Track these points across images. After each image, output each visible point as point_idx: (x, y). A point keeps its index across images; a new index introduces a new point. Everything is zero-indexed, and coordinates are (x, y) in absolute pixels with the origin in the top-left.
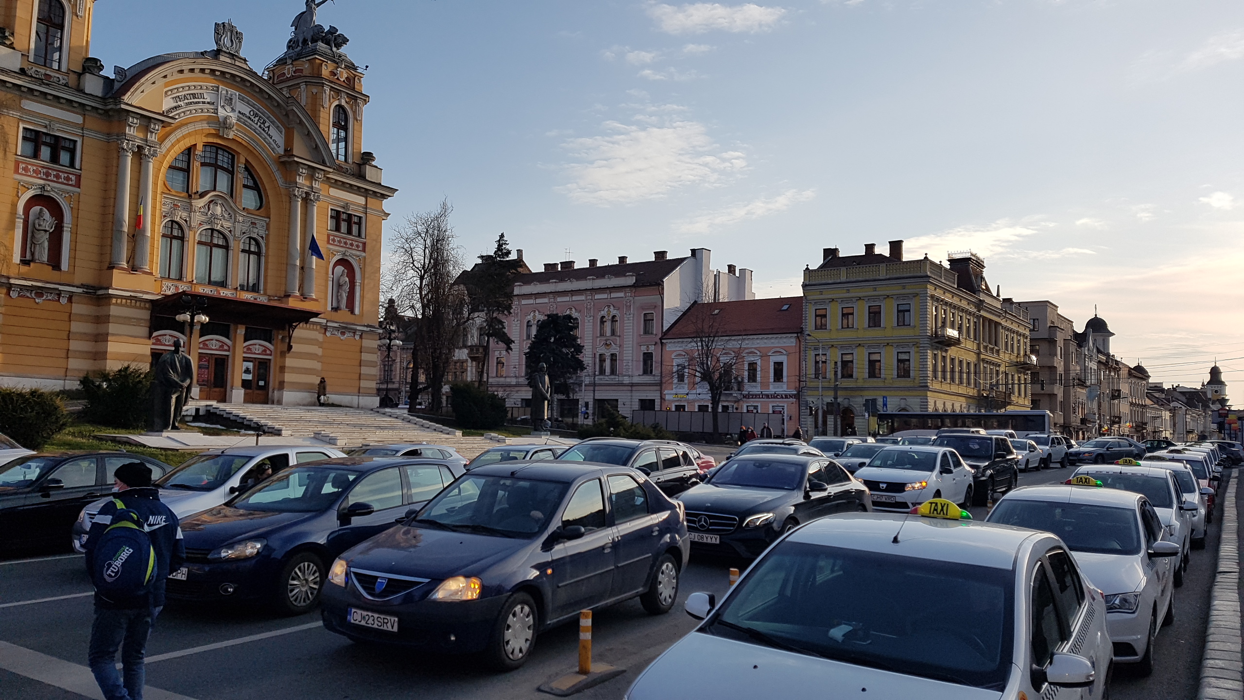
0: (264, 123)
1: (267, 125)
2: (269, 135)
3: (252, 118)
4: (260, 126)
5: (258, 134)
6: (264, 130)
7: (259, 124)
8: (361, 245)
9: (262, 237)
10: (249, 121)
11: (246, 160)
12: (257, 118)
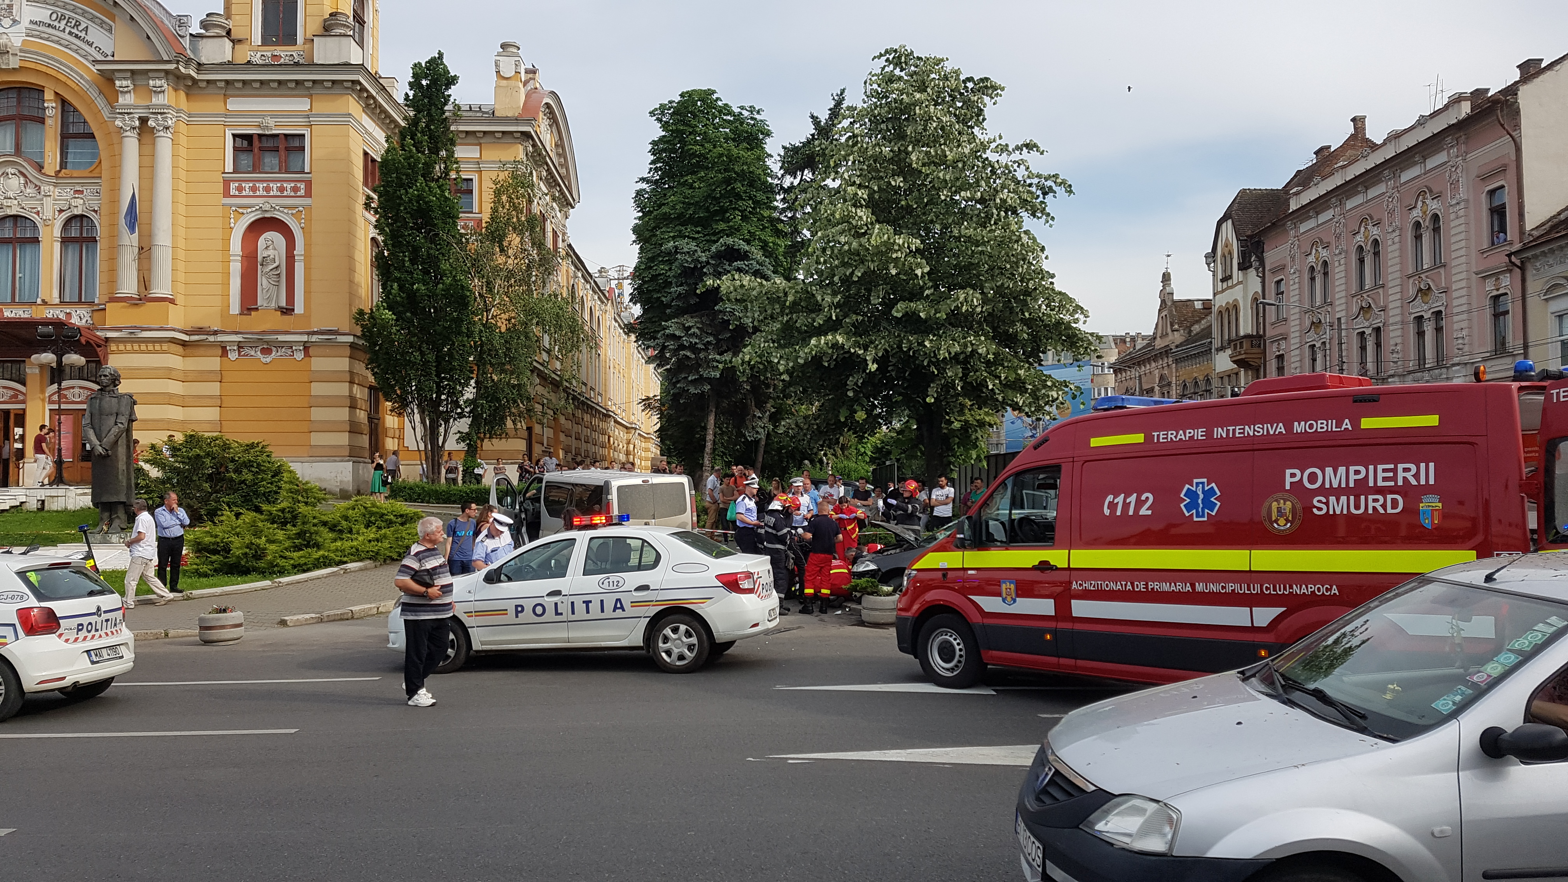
0: (77, 25)
1: (83, 26)
2: (88, 42)
3: (56, 23)
4: (70, 33)
5: (66, 47)
6: (76, 36)
7: (68, 29)
8: (302, 186)
9: (96, 211)
10: (50, 30)
11: (56, 93)
12: (65, 22)
